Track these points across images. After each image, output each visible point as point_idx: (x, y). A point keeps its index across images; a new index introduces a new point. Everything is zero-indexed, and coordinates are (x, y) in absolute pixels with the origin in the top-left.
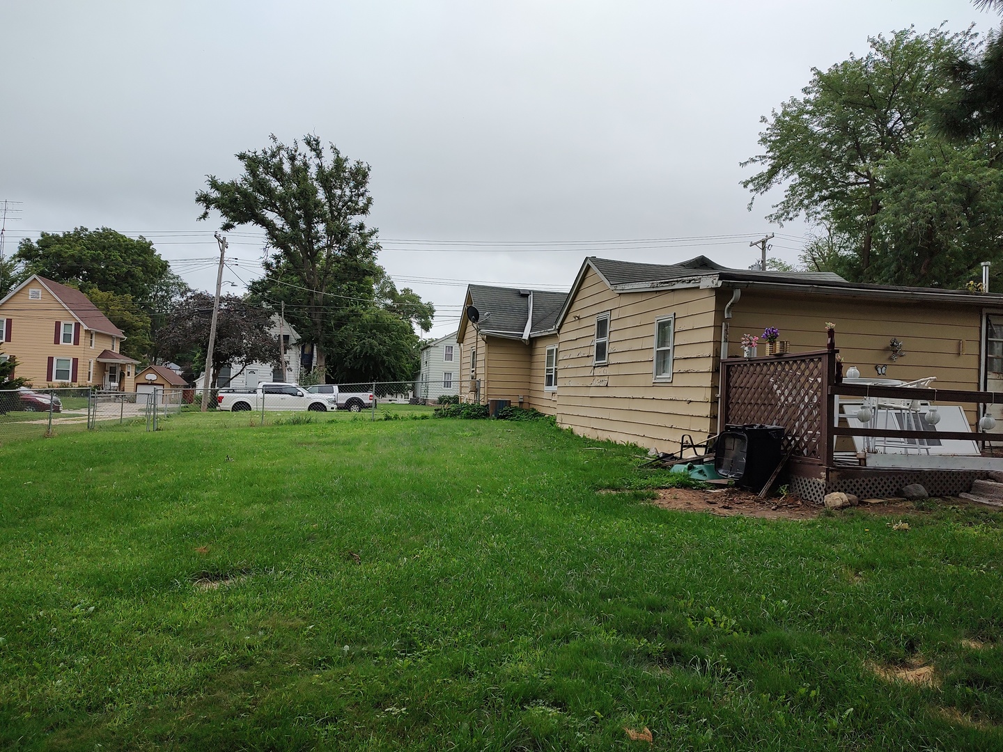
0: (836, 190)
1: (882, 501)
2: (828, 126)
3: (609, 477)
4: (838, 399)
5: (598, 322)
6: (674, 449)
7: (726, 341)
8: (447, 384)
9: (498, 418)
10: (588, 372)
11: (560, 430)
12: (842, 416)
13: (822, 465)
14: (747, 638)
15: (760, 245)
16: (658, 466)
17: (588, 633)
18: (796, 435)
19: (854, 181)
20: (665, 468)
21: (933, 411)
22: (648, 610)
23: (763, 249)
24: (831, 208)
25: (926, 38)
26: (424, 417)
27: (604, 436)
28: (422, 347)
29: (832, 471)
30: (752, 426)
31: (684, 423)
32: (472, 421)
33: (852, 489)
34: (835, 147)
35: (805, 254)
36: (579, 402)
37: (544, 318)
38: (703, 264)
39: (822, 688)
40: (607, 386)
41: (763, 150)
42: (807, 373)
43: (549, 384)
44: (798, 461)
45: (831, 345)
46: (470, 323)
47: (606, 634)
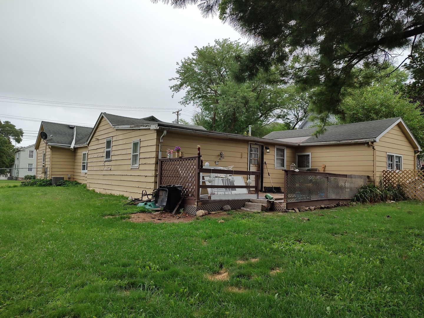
0: (204, 95)
1: (216, 212)
2: (201, 70)
3: (110, 210)
4: (202, 174)
5: (107, 142)
6: (139, 196)
7: (161, 151)
8: (30, 169)
9: (57, 186)
10: (102, 164)
11: (88, 190)
12: (203, 180)
13: (195, 200)
14: (162, 272)
15: (176, 113)
16: (133, 204)
17: (93, 282)
18: (187, 189)
19: (210, 92)
20: (135, 205)
21: (233, 178)
22: (122, 267)
23: (178, 115)
24: (202, 101)
25: (233, 43)
26: (15, 186)
27: (109, 192)
28: (16, 151)
29: (199, 202)
30: (170, 186)
31: (144, 185)
32: (42, 187)
33: (206, 209)
34: (203, 78)
35: (193, 118)
36: (98, 177)
37: (82, 138)
38: (152, 119)
39: (189, 288)
40: (111, 170)
41: (178, 76)
42: (191, 164)
43: (84, 169)
44: (187, 199)
45: (199, 154)
46: (42, 140)
47: (102, 280)
